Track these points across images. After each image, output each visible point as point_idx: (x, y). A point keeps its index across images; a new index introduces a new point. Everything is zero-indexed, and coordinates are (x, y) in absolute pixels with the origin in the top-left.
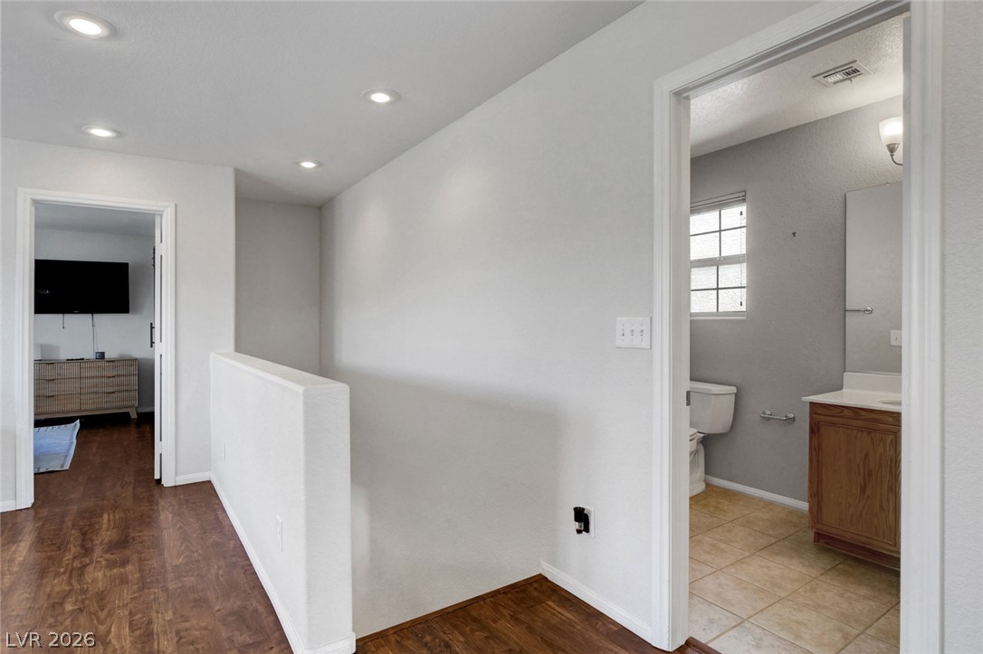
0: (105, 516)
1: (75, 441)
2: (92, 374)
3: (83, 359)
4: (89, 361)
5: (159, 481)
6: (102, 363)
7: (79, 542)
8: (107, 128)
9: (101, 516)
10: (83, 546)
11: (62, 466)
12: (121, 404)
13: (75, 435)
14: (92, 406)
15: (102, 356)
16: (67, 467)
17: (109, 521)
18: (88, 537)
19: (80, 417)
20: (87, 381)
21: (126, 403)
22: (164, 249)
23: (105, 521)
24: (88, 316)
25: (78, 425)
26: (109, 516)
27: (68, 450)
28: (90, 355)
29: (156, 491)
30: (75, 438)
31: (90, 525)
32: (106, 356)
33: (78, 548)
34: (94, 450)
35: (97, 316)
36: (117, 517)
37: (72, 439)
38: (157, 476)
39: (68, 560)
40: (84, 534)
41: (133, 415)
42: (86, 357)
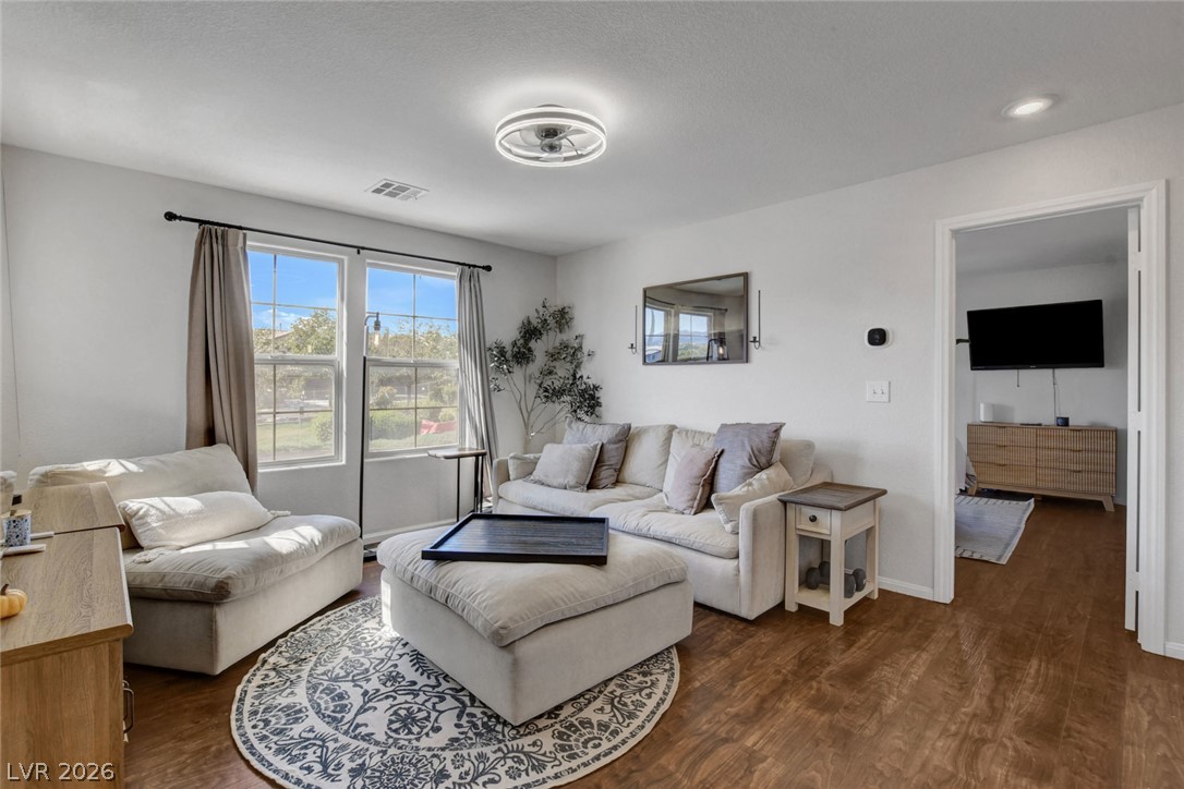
0: (1034, 663)
1: (1023, 526)
2: (1052, 444)
3: (1040, 425)
4: (1047, 428)
6: (1064, 431)
7: (987, 692)
9: (1028, 657)
10: (991, 700)
11: (1000, 558)
12: (1091, 488)
13: (1025, 519)
14: (1050, 485)
15: (1065, 422)
16: (1004, 561)
17: (1038, 671)
18: (1001, 687)
19: (1036, 496)
20: (1047, 452)
21: (1101, 489)
23: (1032, 671)
24: (1048, 372)
25: (1032, 506)
26: (1040, 666)
27: (1012, 537)
28: (1048, 419)
30: (1024, 522)
31: (1009, 668)
32: (1071, 423)
33: (984, 701)
34: (1044, 547)
35: (1059, 372)
36: (1051, 672)
37: (1020, 523)
38: (1129, 625)
39: (965, 714)
40: (998, 679)
41: (1109, 507)
42: (1044, 422)
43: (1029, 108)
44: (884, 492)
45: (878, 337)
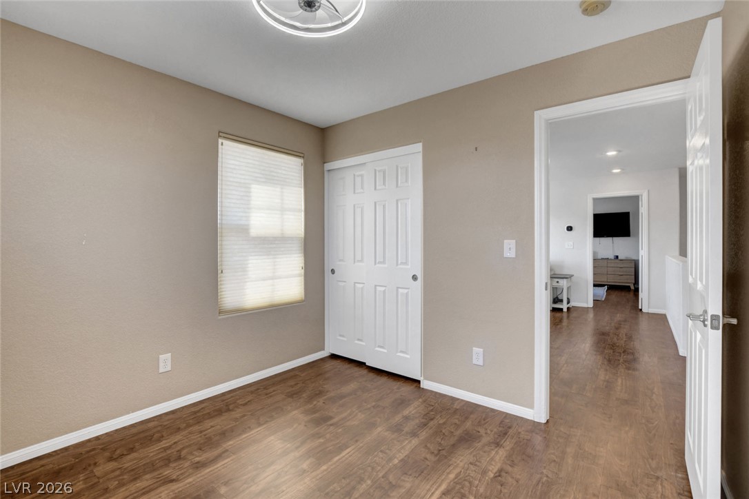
2: (613, 265)
3: (608, 258)
4: (611, 259)
5: (641, 310)
6: (617, 261)
8: (618, 169)
12: (626, 281)
14: (613, 280)
15: (617, 257)
19: (607, 285)
20: (611, 269)
21: (629, 281)
22: (643, 210)
24: (611, 238)
25: (607, 288)
28: (612, 257)
29: (640, 313)
32: (619, 258)
34: (614, 299)
35: (614, 238)
37: (605, 291)
38: (640, 308)
41: (632, 288)
42: (610, 258)
43: (616, 171)
44: (573, 276)
45: (570, 229)
